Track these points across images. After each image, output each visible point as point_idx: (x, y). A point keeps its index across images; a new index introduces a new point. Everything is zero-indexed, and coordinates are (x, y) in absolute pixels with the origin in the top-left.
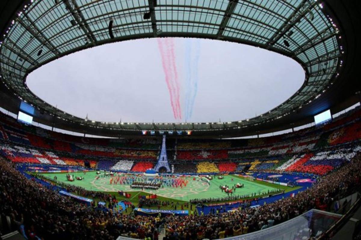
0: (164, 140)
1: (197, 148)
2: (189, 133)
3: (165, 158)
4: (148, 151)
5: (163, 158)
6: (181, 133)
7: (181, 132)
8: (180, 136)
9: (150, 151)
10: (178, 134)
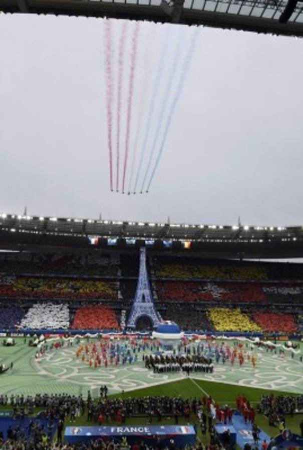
0: (143, 258)
1: (198, 276)
2: (187, 244)
3: (148, 298)
4: (95, 280)
5: (144, 297)
6: (170, 244)
7: (170, 242)
8: (168, 249)
9: (99, 280)
10: (164, 245)
